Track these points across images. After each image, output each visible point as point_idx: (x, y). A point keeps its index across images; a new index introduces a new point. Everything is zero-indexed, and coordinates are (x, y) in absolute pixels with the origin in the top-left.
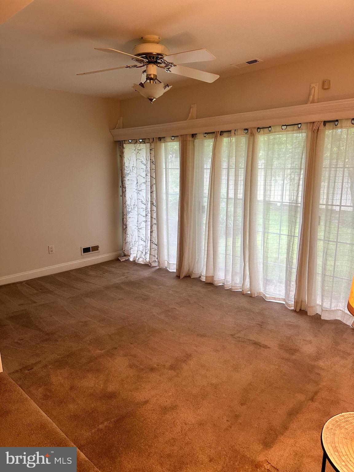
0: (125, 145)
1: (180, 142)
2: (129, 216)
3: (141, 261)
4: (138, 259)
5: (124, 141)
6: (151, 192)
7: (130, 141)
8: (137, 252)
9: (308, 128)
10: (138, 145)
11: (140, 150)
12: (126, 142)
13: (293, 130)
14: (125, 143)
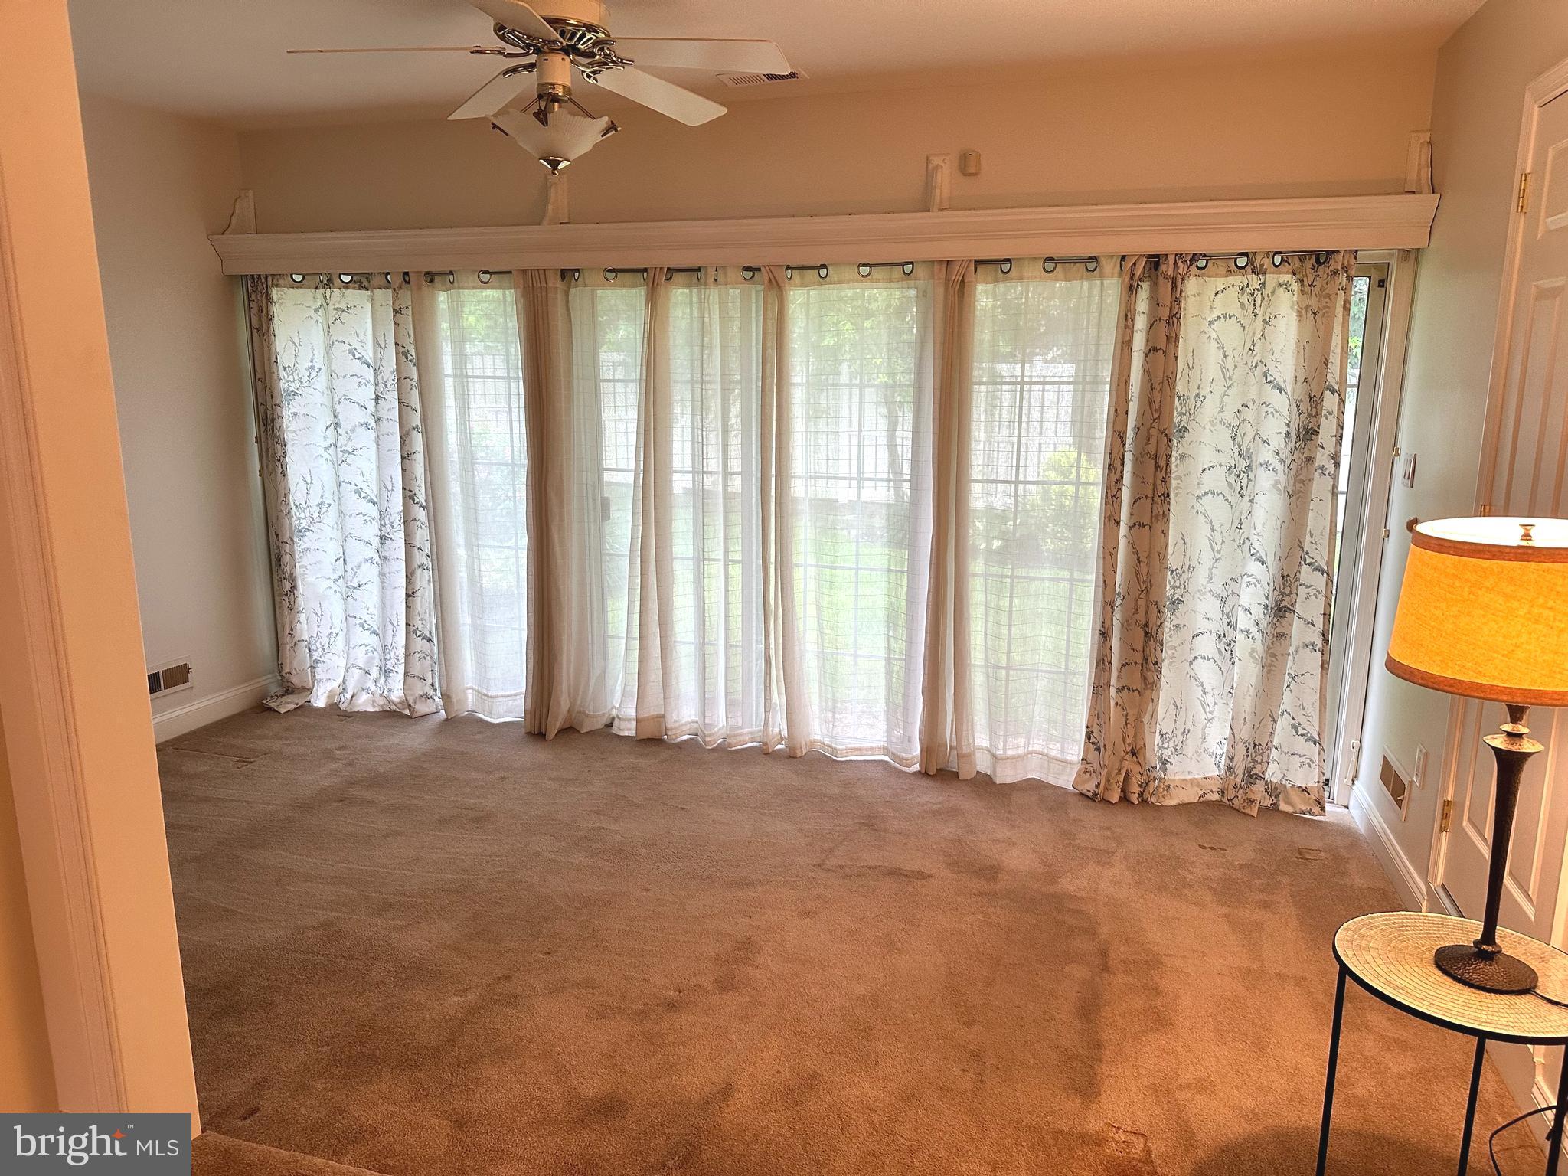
0: (275, 293)
1: (519, 291)
2: (302, 544)
3: (365, 703)
4: (348, 696)
5: (272, 275)
6: (403, 458)
7: (298, 278)
8: (347, 671)
9: (936, 277)
10: (335, 295)
11: (343, 311)
12: (281, 282)
13: (891, 280)
14: (277, 286)
